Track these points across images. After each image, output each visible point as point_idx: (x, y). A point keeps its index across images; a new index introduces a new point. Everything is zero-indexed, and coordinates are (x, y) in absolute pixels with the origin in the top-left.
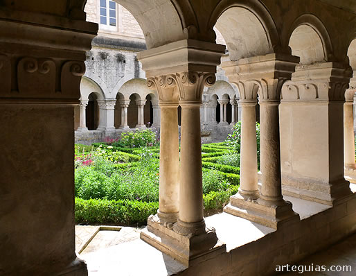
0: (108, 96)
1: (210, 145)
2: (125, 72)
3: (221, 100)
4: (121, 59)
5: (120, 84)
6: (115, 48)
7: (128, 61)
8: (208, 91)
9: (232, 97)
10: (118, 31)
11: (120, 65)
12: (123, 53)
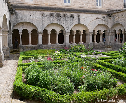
0: (67, 31)
1: (111, 52)
2: (74, 21)
3: (117, 32)
4: (72, 16)
5: (72, 26)
6: (69, 12)
7: (75, 17)
8: (111, 28)
9: (123, 31)
10: (71, 5)
11: (72, 18)
12: (73, 14)
